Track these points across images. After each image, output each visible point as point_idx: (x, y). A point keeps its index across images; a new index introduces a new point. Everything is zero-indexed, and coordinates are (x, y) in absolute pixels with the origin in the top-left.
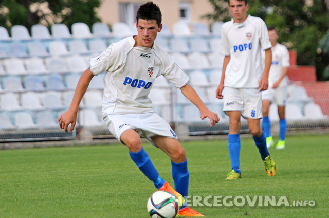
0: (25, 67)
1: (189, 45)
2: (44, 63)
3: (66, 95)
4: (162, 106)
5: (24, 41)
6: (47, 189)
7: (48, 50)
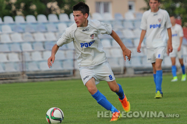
0: (45, 37)
1: (134, 25)
2: (55, 35)
3: (67, 52)
4: (119, 58)
5: (44, 23)
6: (57, 103)
7: (57, 28)
